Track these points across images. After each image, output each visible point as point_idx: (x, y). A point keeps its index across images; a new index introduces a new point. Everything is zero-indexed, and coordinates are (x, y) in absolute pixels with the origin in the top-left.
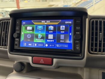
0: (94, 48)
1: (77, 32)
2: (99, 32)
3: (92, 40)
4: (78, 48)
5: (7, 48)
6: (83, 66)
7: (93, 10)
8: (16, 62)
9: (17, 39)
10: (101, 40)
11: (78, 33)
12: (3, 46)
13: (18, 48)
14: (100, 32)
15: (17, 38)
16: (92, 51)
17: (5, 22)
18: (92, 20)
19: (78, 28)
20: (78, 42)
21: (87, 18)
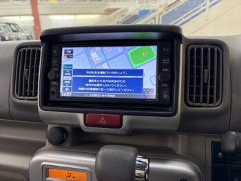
0: (195, 96)
1: (165, 68)
2: (202, 69)
3: (192, 83)
4: (165, 96)
5: (36, 100)
6: (175, 128)
7: (206, 20)
8: (50, 127)
9: (54, 83)
10: (206, 82)
11: (166, 70)
12: (32, 96)
13: (57, 99)
14: (204, 69)
15: (54, 80)
16: (192, 101)
17: (29, 51)
18: (190, 47)
19: (166, 61)
20: (165, 85)
21: (182, 43)
